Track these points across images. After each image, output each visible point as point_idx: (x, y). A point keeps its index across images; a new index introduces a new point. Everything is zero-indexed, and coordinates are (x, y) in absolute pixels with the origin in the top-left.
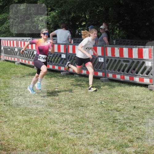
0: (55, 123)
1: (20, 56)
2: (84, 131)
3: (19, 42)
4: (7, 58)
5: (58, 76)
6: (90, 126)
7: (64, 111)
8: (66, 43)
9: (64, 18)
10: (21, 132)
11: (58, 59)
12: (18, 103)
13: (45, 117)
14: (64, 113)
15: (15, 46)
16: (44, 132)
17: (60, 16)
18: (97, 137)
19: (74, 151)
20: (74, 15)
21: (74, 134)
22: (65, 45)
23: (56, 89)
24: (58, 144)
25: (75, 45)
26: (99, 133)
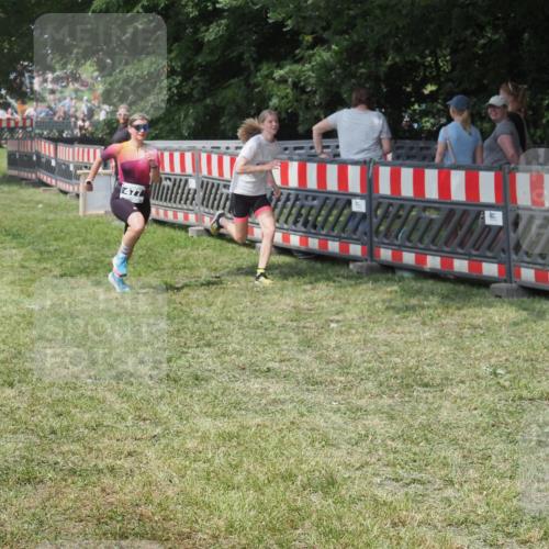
0: (328, 443)
1: (207, 206)
2: (435, 474)
3: (204, 156)
4: (161, 212)
5: (338, 276)
6: (455, 456)
7: (362, 402)
8: (368, 160)
9: (363, 70)
10: (208, 474)
11: (340, 214)
12: (199, 373)
13: (293, 423)
14: (359, 409)
15: (189, 170)
16: (290, 475)
17: (347, 63)
18: (481, 497)
19: (398, 544)
20: (397, 60)
21: (397, 484)
22: (364, 164)
23: (332, 321)
24: (340, 518)
25: (402, 165)
26: (486, 482)
